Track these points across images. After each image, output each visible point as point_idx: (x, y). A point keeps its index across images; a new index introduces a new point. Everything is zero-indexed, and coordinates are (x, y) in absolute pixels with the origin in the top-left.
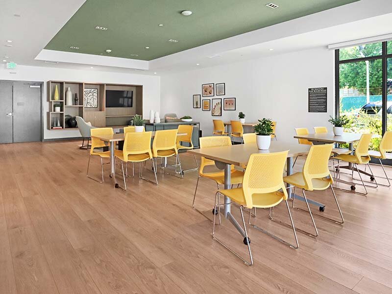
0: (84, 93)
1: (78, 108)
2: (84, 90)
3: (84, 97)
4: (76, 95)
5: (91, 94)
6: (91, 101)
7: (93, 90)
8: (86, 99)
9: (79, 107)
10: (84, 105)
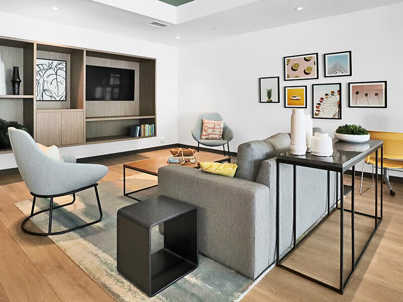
0: (36, 69)
1: (22, 102)
2: (37, 62)
3: (36, 77)
4: (16, 70)
5: (51, 71)
6: (52, 88)
7: (55, 63)
8: (41, 81)
9: (24, 99)
10: (36, 96)
